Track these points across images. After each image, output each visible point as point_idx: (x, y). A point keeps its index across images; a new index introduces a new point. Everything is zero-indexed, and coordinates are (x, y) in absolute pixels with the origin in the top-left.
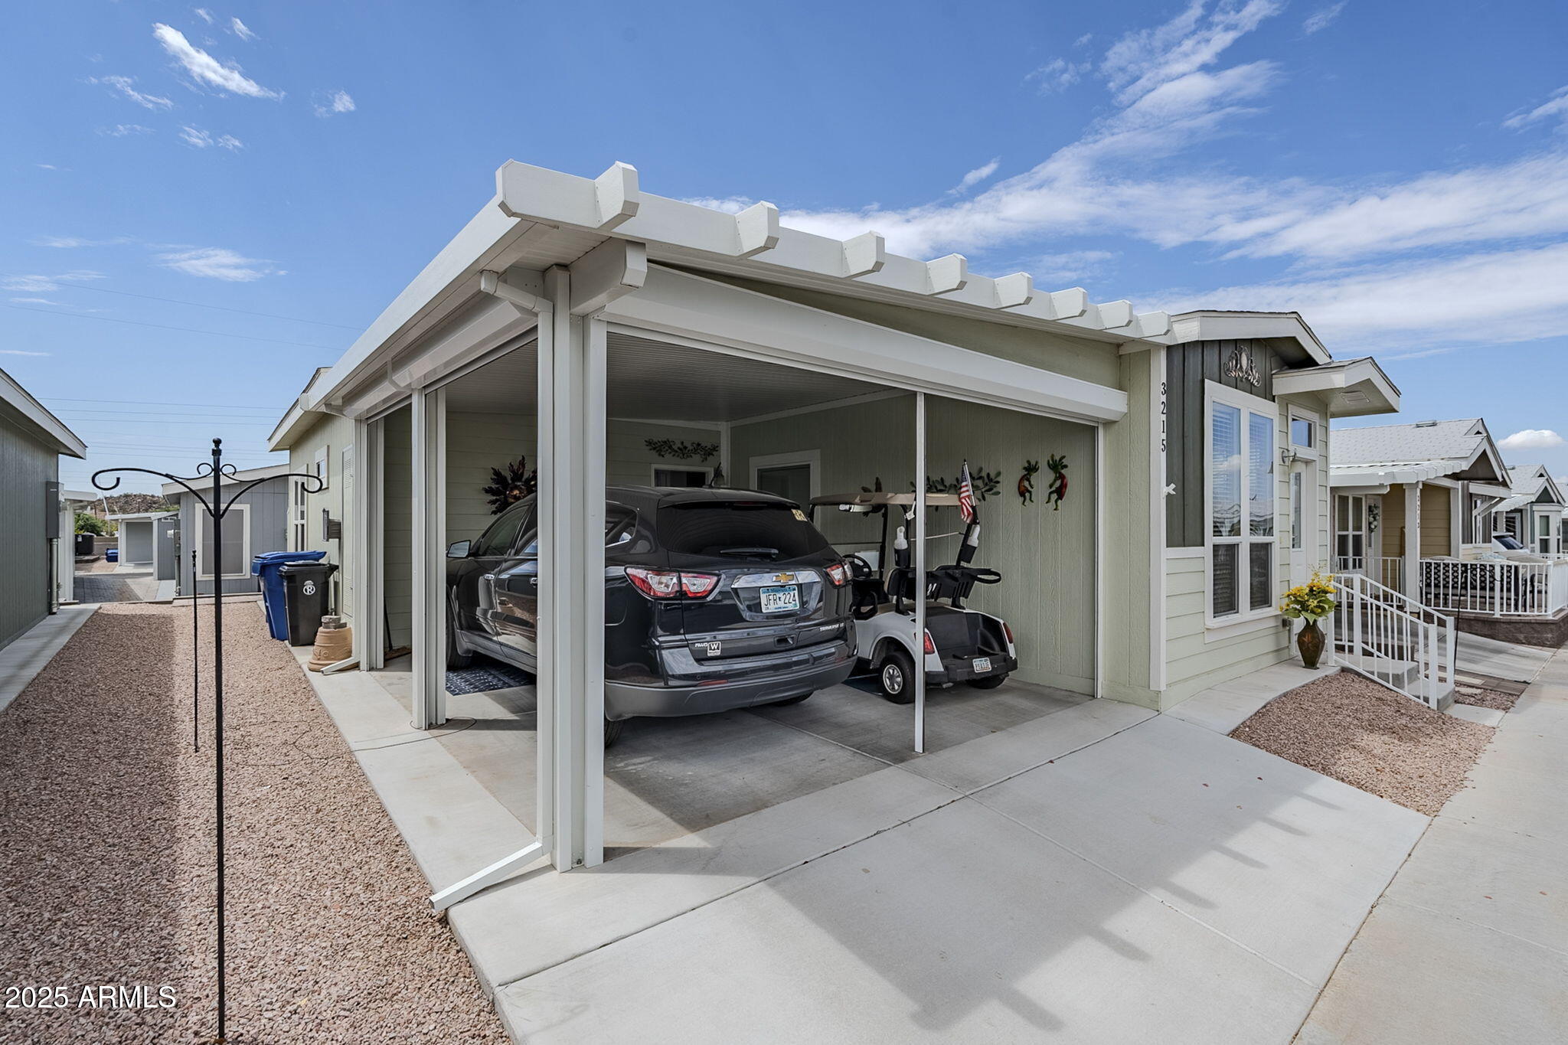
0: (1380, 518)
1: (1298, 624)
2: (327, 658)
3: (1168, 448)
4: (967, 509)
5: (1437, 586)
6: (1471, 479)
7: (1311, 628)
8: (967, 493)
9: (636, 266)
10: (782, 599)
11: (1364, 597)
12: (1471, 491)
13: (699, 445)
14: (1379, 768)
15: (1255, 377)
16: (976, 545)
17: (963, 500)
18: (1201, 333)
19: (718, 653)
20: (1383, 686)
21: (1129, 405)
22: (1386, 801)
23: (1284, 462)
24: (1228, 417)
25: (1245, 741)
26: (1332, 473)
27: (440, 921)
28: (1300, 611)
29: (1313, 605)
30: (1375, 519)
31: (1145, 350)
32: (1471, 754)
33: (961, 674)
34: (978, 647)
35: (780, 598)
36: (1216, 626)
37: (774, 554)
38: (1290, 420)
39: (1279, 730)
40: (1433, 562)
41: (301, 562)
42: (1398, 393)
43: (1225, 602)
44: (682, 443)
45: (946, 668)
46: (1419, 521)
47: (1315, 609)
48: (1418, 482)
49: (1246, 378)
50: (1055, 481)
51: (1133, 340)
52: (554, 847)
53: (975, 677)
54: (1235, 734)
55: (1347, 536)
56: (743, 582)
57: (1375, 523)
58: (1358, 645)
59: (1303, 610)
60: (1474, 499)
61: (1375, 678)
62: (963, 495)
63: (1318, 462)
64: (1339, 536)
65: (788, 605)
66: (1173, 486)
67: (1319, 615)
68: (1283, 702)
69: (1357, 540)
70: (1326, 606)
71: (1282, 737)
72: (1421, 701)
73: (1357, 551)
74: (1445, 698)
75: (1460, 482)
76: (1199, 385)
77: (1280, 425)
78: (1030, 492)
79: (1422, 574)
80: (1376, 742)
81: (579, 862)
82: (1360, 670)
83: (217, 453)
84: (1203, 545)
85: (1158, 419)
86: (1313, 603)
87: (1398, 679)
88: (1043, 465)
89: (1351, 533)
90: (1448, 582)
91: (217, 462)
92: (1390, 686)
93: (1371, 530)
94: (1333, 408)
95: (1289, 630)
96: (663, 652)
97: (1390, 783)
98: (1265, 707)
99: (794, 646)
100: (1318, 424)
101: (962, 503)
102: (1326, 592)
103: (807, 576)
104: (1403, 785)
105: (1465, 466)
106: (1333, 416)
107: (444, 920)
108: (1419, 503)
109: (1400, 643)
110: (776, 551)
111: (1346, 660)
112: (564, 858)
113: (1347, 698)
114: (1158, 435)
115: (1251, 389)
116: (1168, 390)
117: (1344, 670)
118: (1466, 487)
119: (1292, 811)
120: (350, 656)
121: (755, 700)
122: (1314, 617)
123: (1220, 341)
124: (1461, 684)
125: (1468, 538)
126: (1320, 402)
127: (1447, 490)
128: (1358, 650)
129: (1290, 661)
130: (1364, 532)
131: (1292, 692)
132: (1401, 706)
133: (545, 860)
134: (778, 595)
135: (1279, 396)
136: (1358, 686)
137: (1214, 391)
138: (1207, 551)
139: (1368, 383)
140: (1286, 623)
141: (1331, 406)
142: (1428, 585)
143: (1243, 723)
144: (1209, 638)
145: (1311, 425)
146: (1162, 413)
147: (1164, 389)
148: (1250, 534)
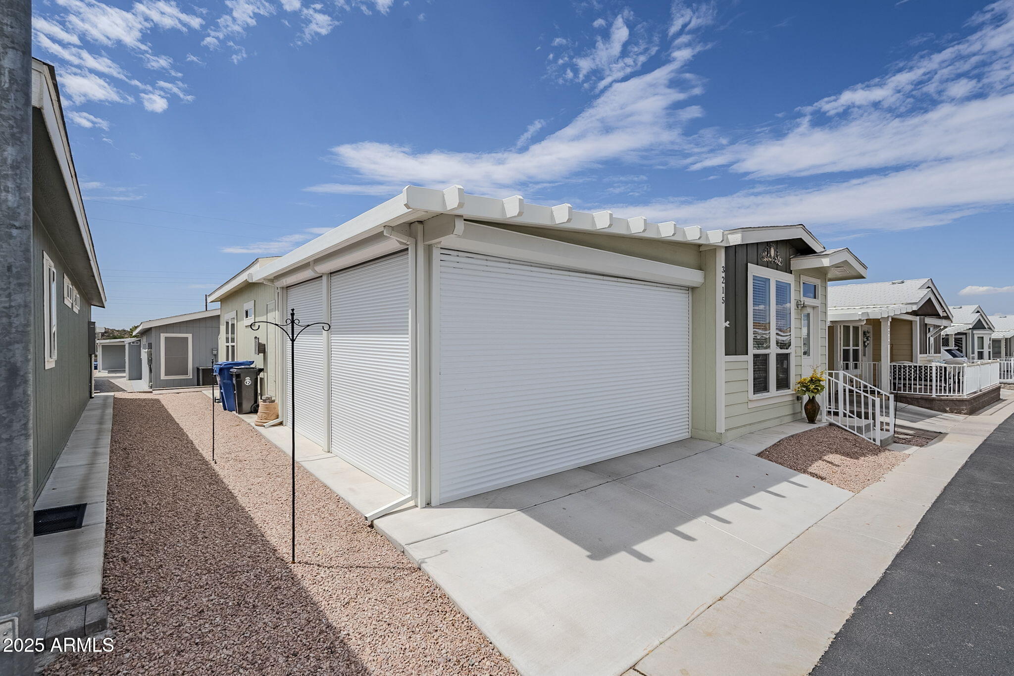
0: (871, 339)
1: (806, 398)
2: (266, 419)
3: (727, 301)
5: (905, 379)
6: (925, 315)
7: (812, 401)
9: (460, 226)
11: (845, 385)
12: (926, 322)
14: (834, 471)
15: (779, 261)
18: (742, 240)
20: (851, 433)
21: (705, 278)
22: (834, 486)
23: (798, 307)
24: (763, 283)
25: (765, 458)
26: (829, 313)
27: (369, 526)
28: (805, 391)
29: (812, 388)
30: (868, 340)
31: (713, 250)
32: (890, 467)
36: (754, 399)
38: (802, 284)
39: (784, 453)
40: (897, 364)
41: (243, 367)
42: (865, 267)
43: (761, 385)
46: (889, 340)
47: (814, 390)
48: (888, 317)
49: (774, 261)
51: (705, 245)
52: (417, 497)
54: (760, 455)
55: (849, 350)
57: (868, 342)
58: (841, 410)
59: (807, 390)
60: (928, 327)
61: (847, 428)
64: (844, 350)
66: (728, 322)
67: (816, 393)
68: (790, 440)
69: (856, 352)
70: (819, 388)
71: (786, 456)
72: (872, 441)
73: (856, 358)
74: (886, 440)
75: (918, 317)
76: (745, 267)
77: (795, 286)
79: (891, 372)
80: (836, 458)
81: (428, 504)
82: (840, 425)
83: (293, 315)
85: (720, 286)
86: (812, 387)
87: (860, 429)
89: (851, 348)
90: (911, 377)
91: (293, 318)
92: (855, 433)
93: (865, 346)
94: (830, 276)
95: (801, 403)
97: (838, 478)
98: (779, 442)
100: (820, 287)
102: (820, 381)
104: (845, 479)
105: (915, 308)
106: (830, 280)
107: (371, 526)
108: (889, 330)
111: (832, 419)
112: (420, 501)
113: (827, 438)
114: (720, 295)
115: (777, 267)
116: (726, 270)
117: (831, 425)
118: (922, 320)
119: (782, 488)
120: (278, 418)
122: (813, 394)
123: (757, 243)
124: (897, 433)
125: (924, 351)
126: (822, 273)
127: (911, 322)
128: (841, 414)
129: (801, 420)
130: (860, 348)
131: (796, 434)
132: (857, 442)
133: (412, 503)
135: (794, 270)
136: (836, 432)
137: (754, 270)
138: (750, 358)
139: (846, 263)
140: (799, 398)
141: (829, 274)
142: (895, 379)
143: (765, 450)
144: (751, 405)
145: (815, 286)
146: (722, 283)
147: (724, 270)
148: (776, 348)
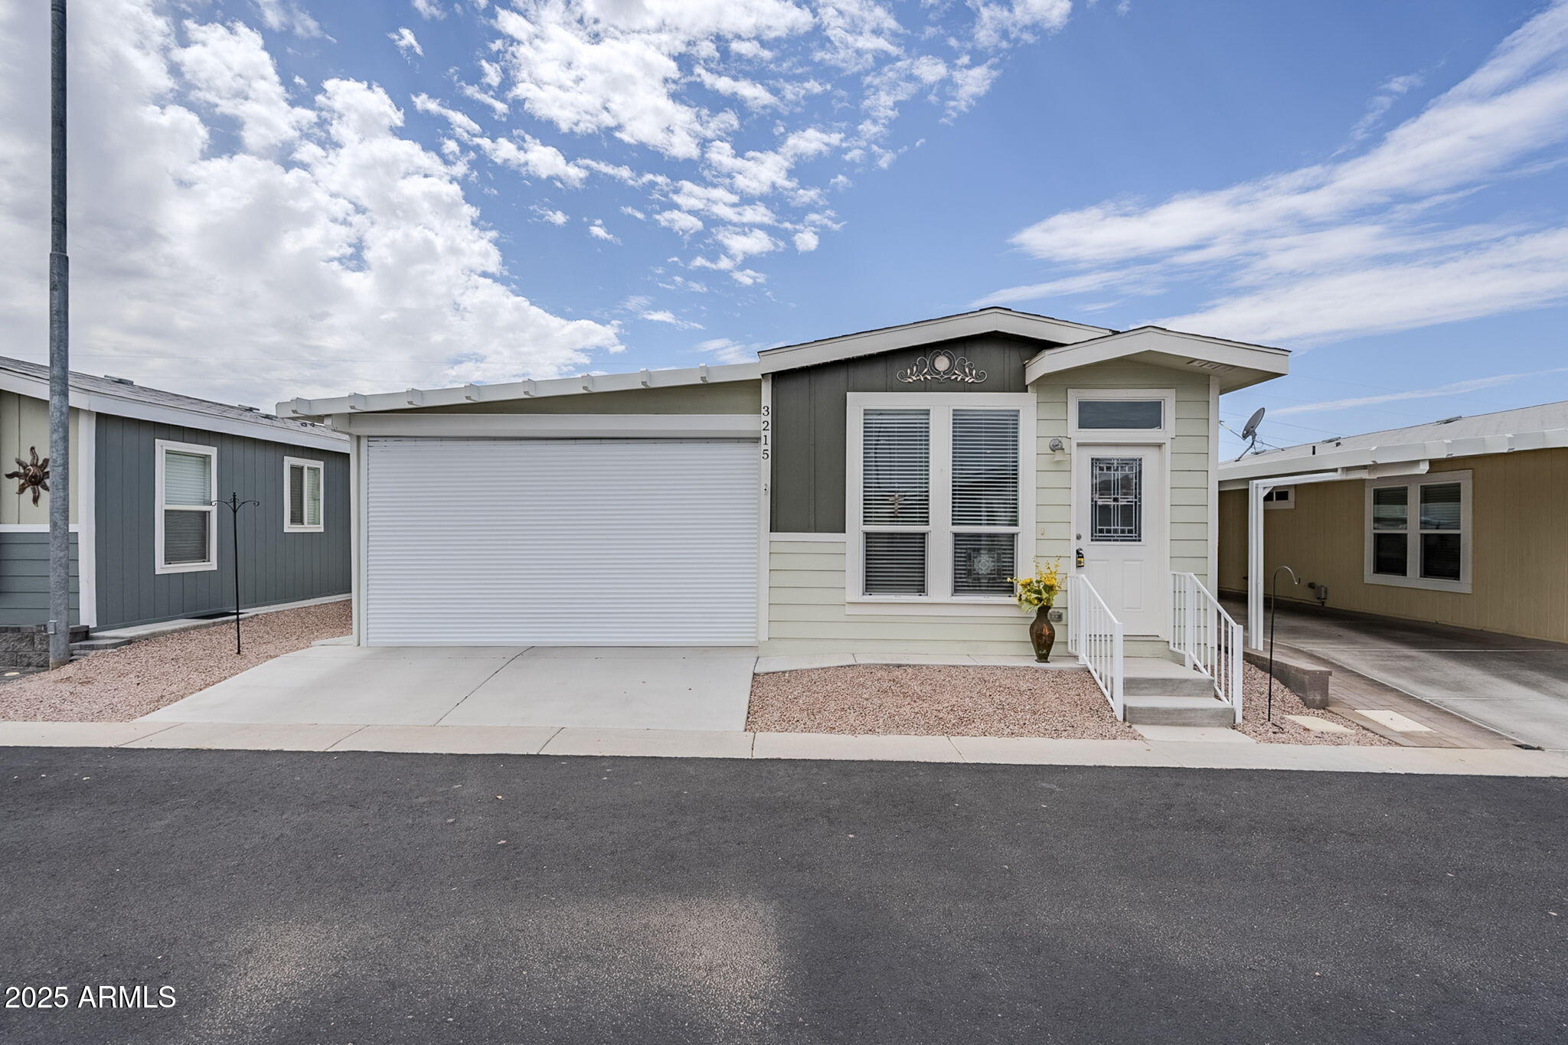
3: (776, 455)
15: (969, 375)
23: (1054, 450)
36: (865, 601)
38: (1074, 405)
61: (1098, 680)
63: (1173, 443)
76: (840, 398)
77: (1041, 413)
82: (1092, 671)
84: (844, 532)
100: (1172, 401)
115: (964, 387)
116: (776, 410)
135: (1031, 385)
137: (867, 400)
145: (1155, 402)
146: (764, 430)
147: (767, 411)
148: (953, 524)
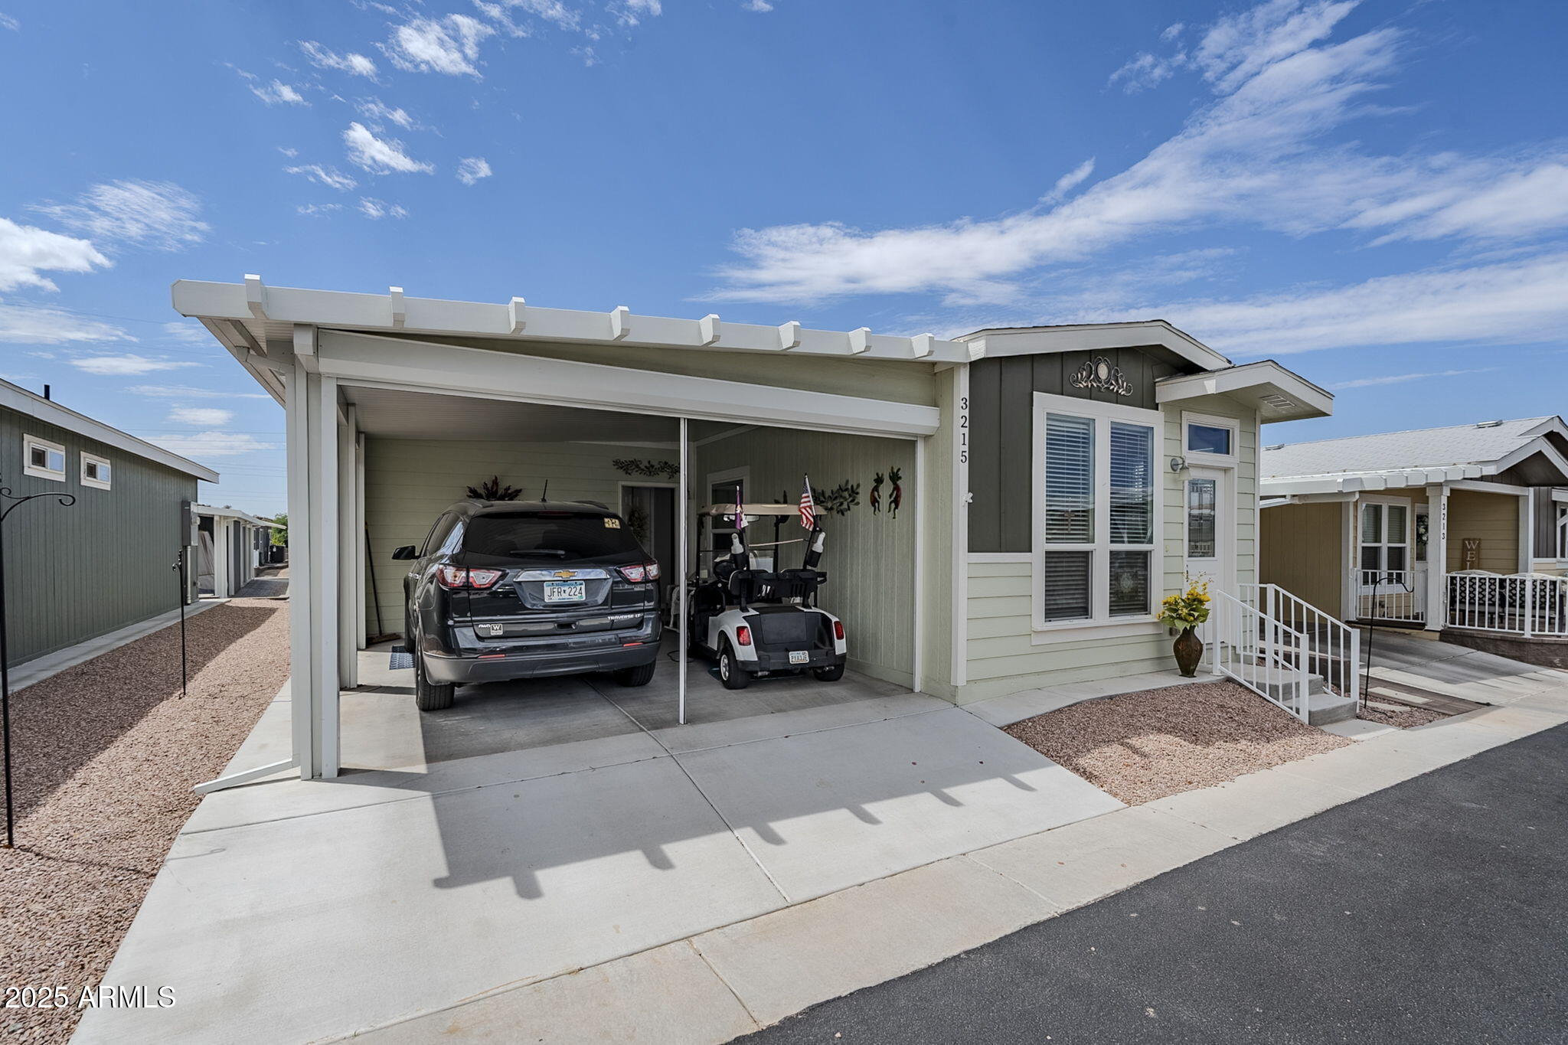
3: (972, 459)
4: (807, 518)
5: (1472, 601)
6: (1552, 486)
7: (1188, 635)
8: (809, 504)
10: (568, 591)
12: (1554, 499)
13: (666, 463)
15: (1122, 387)
16: (821, 551)
17: (804, 511)
19: (500, 633)
21: (938, 419)
22: (1101, 790)
24: (1073, 426)
25: (1012, 734)
30: (1427, 531)
31: (950, 370)
33: (776, 663)
34: (815, 643)
35: (564, 591)
36: (1046, 629)
37: (562, 555)
38: (1182, 426)
39: (1059, 726)
40: (1459, 576)
42: (1328, 396)
43: (1066, 606)
44: (649, 462)
45: (759, 657)
46: (1444, 531)
47: (1188, 617)
49: (1108, 388)
50: (893, 492)
52: (300, 762)
53: (790, 667)
54: (1008, 728)
55: (1378, 548)
56: (526, 576)
59: (1178, 618)
60: (1560, 508)
61: (1254, 688)
62: (802, 505)
63: (1236, 469)
64: (1364, 548)
65: (573, 597)
66: (971, 495)
67: (1195, 623)
69: (1397, 552)
70: (1196, 614)
71: (1055, 732)
72: (1294, 713)
74: (1329, 712)
75: (1531, 488)
76: (1024, 397)
77: (1166, 432)
78: (878, 502)
79: (1446, 590)
81: (318, 775)
82: (1242, 680)
84: (1031, 551)
85: (959, 432)
86: (1184, 611)
88: (886, 478)
89: (1385, 544)
93: (1422, 542)
94: (1260, 410)
96: (455, 629)
98: (1070, 706)
99: (577, 631)
100: (1237, 432)
101: (802, 513)
102: (1202, 601)
103: (599, 573)
105: (1500, 469)
106: (1263, 422)
108: (1444, 512)
109: (1336, 658)
110: (563, 552)
111: (1233, 669)
114: (957, 447)
115: (1116, 399)
116: (972, 404)
117: (1229, 680)
118: (1544, 494)
121: (535, 672)
122: (1190, 624)
124: (1395, 702)
127: (1515, 498)
129: (1168, 669)
130: (1408, 545)
134: (563, 589)
135: (1165, 404)
137: (1046, 405)
138: (1035, 561)
139: (1269, 387)
140: (1172, 632)
142: (1453, 600)
143: (1029, 719)
144: (1036, 640)
145: (1229, 431)
146: (962, 426)
147: (965, 403)
148: (1112, 542)
